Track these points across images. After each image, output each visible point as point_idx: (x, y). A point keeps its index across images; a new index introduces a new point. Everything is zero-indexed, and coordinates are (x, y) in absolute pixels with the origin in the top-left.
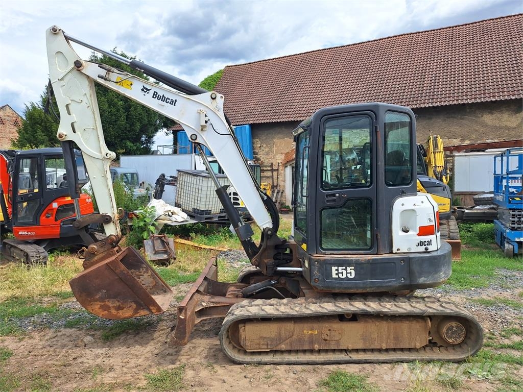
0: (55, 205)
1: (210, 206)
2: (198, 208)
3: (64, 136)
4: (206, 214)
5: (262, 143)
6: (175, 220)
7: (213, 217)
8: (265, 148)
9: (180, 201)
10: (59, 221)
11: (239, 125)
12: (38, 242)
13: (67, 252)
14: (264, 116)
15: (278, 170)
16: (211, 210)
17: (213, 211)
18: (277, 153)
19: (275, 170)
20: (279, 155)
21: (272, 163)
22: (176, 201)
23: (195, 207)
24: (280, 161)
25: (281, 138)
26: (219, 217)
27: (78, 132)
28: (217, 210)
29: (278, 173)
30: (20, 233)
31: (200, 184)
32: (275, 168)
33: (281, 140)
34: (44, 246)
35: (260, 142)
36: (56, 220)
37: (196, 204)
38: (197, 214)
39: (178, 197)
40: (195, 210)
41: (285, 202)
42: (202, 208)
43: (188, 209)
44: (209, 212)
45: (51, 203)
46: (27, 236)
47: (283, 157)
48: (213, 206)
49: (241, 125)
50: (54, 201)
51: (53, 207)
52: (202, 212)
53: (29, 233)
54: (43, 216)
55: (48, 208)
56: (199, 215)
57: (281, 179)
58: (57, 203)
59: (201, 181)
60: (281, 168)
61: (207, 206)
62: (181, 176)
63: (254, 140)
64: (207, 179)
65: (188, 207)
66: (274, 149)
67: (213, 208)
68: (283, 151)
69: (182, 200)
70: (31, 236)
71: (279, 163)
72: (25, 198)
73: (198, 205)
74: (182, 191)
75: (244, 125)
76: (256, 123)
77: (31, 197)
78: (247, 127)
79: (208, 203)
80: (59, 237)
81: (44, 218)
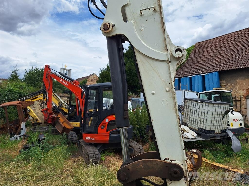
0: (107, 120)
1: (214, 127)
2: (204, 128)
3: (111, 27)
4: (211, 133)
5: (227, 83)
6: (186, 137)
7: (216, 137)
8: (229, 86)
9: (187, 121)
10: (109, 132)
11: (210, 72)
12: (96, 145)
13: (112, 153)
14: (229, 66)
15: (240, 101)
16: (215, 131)
17: (216, 131)
18: (239, 90)
19: (238, 101)
20: (241, 90)
21: (235, 96)
22: (184, 121)
23: (201, 127)
24: (242, 95)
25: (243, 79)
26: (221, 136)
27: (131, 20)
28: (219, 131)
29: (241, 103)
30: (86, 138)
31: (206, 109)
32: (237, 99)
33: (243, 80)
34: (99, 148)
35: (225, 83)
36: (107, 131)
37: (202, 125)
38: (204, 132)
39: (185, 118)
40: (201, 130)
41: (247, 123)
42: (208, 128)
43: (194, 128)
44: (213, 132)
45: (104, 119)
46: (90, 140)
47: (245, 92)
48: (217, 127)
49: (212, 72)
50: (106, 117)
51: (106, 122)
52: (208, 132)
53: (91, 139)
54: (100, 128)
55: (103, 122)
56: (205, 134)
57: (243, 106)
58: (108, 119)
59: (207, 107)
60: (243, 100)
61: (212, 127)
62: (188, 103)
63: (221, 81)
64: (212, 105)
65: (194, 126)
66: (237, 86)
67: (216, 129)
68: (245, 88)
69: (188, 121)
70: (92, 140)
71: (241, 96)
72: (91, 115)
73: (204, 126)
74: (189, 113)
75: (214, 72)
76: (223, 70)
77: (93, 114)
78: (216, 73)
79: (212, 125)
80: (108, 143)
81: (100, 129)
